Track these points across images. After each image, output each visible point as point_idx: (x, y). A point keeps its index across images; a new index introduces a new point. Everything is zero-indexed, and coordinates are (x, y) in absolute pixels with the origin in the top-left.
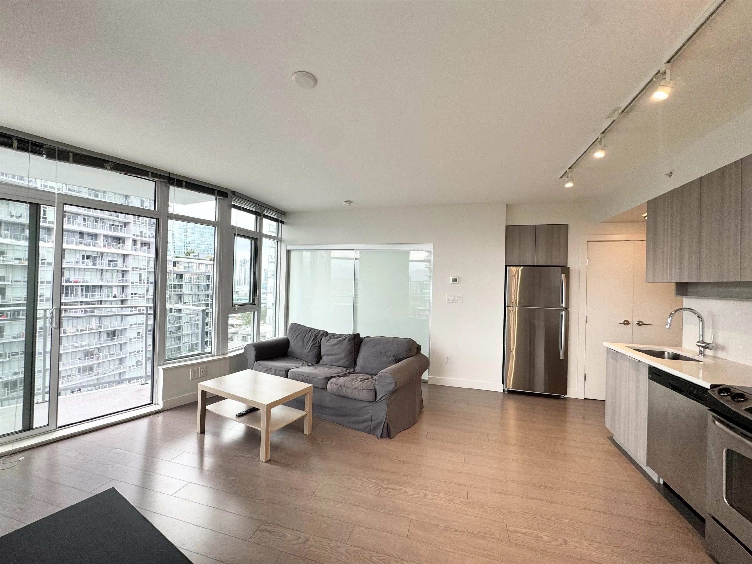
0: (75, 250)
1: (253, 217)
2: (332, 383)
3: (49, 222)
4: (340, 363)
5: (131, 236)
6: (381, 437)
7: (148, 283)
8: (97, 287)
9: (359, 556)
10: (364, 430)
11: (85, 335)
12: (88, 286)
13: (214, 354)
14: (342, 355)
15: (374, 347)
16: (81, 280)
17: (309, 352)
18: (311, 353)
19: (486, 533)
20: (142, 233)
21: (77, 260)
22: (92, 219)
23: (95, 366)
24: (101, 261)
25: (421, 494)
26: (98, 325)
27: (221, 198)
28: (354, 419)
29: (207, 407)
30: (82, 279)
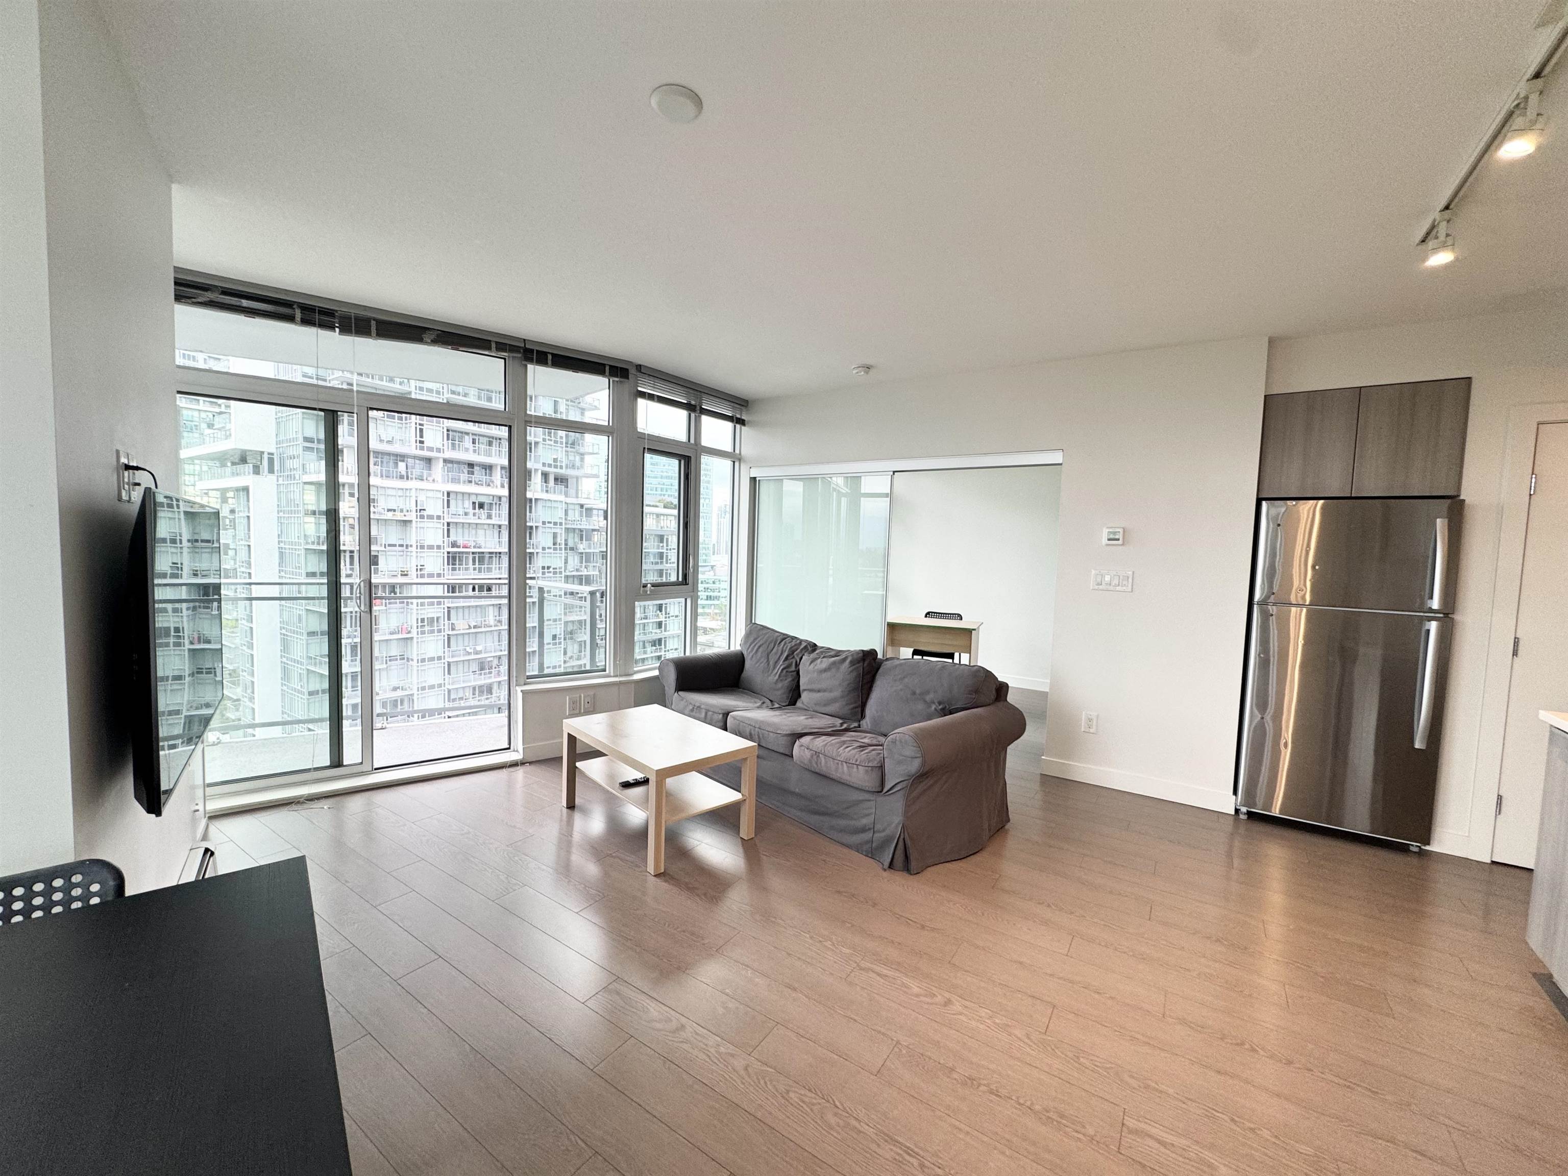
0: (463, 494)
1: (683, 414)
2: (802, 746)
3: (430, 449)
4: (831, 709)
5: (539, 466)
6: (891, 866)
7: (566, 549)
8: (494, 555)
9: (765, 1083)
10: (858, 848)
11: (480, 634)
12: (483, 553)
13: (610, 672)
14: (837, 693)
15: (902, 679)
16: (473, 544)
17: (776, 682)
18: (780, 685)
19: (1062, 1116)
20: (555, 460)
21: (466, 510)
22: (485, 440)
23: (495, 687)
24: (498, 512)
25: (939, 999)
26: (498, 618)
27: (616, 379)
28: (843, 823)
29: (578, 764)
30: (474, 541)
